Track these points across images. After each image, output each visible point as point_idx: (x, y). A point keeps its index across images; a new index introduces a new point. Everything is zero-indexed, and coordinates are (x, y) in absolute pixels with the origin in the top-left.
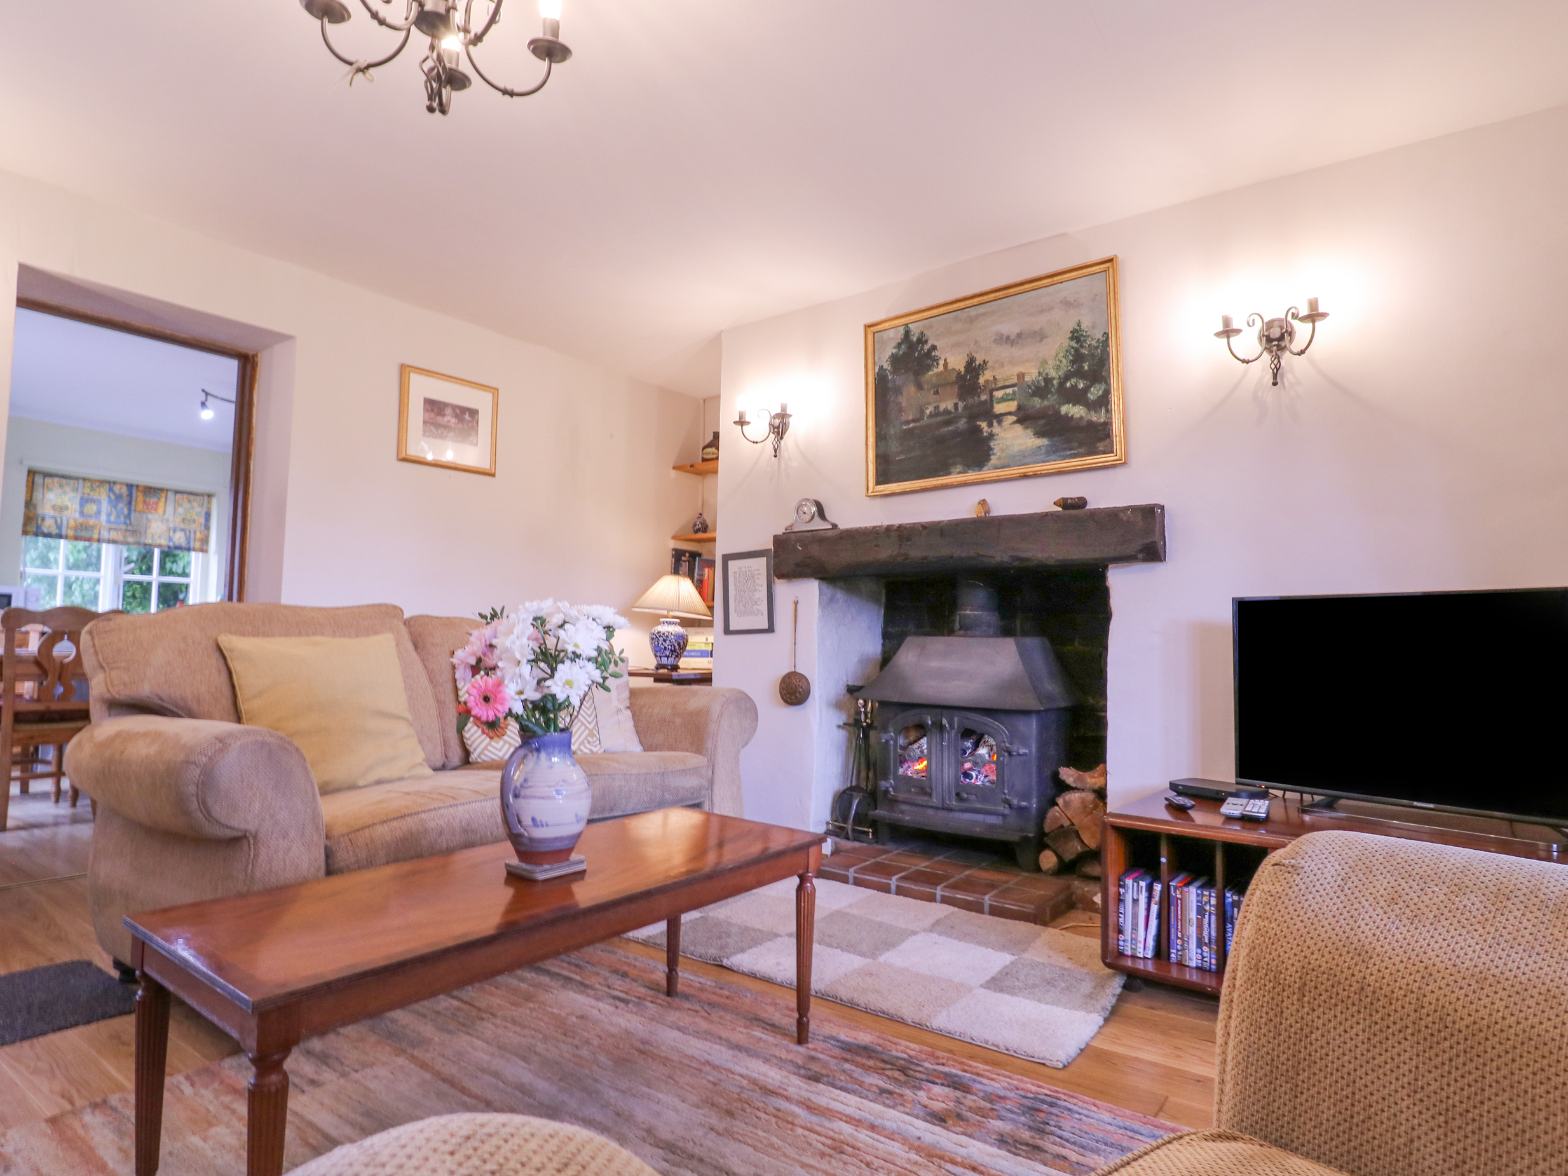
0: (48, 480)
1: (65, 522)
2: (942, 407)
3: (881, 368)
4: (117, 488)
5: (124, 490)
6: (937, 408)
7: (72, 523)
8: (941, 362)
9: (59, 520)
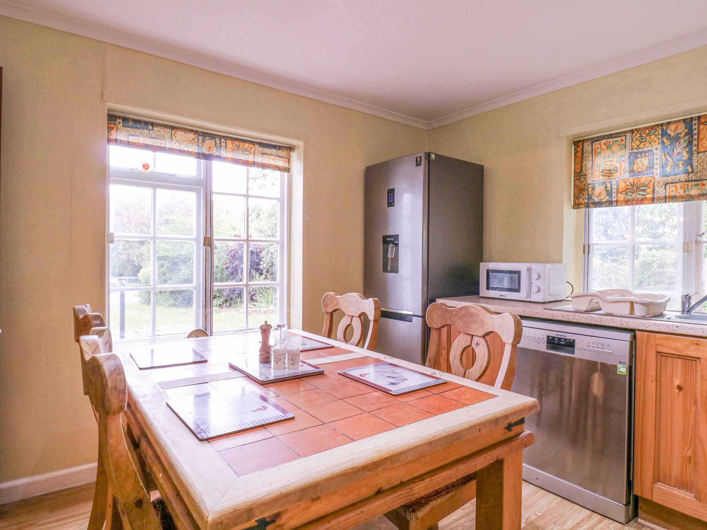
0: (596, 145)
1: (615, 187)
4: (671, 131)
5: (682, 128)
7: (622, 185)
9: (609, 185)
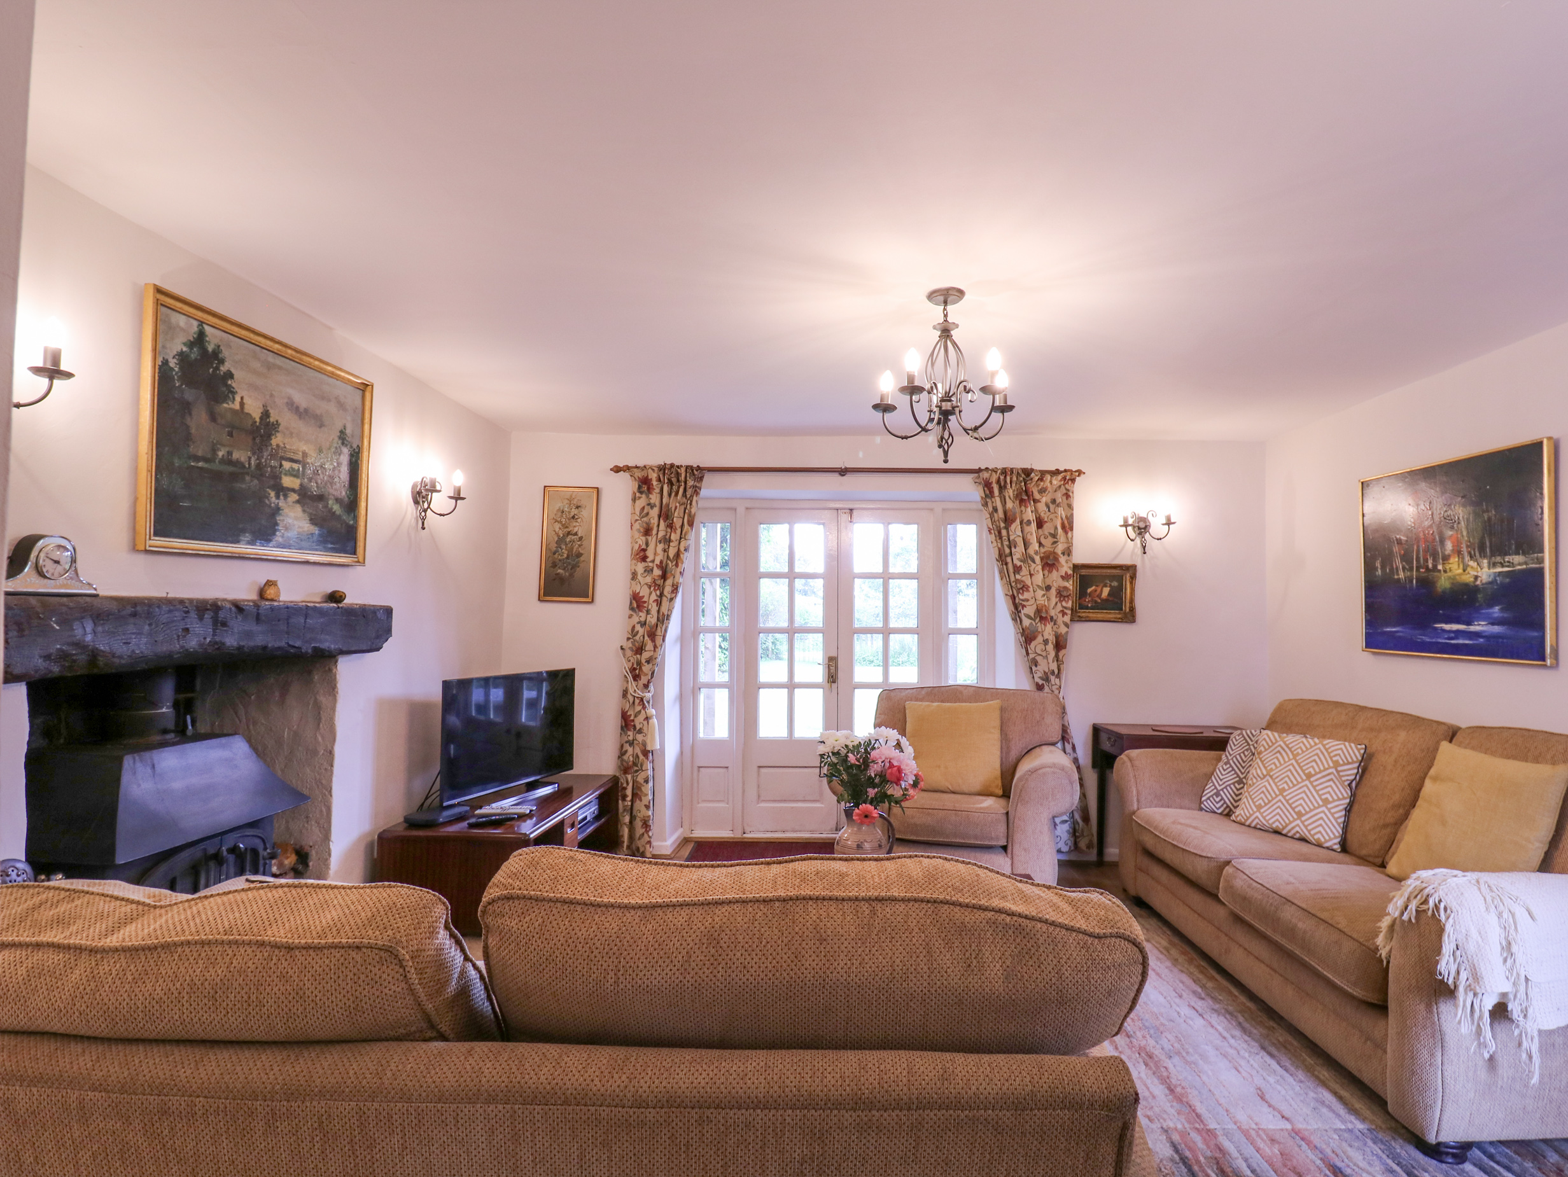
2: (236, 455)
3: (165, 362)
6: (230, 453)
8: (238, 399)
